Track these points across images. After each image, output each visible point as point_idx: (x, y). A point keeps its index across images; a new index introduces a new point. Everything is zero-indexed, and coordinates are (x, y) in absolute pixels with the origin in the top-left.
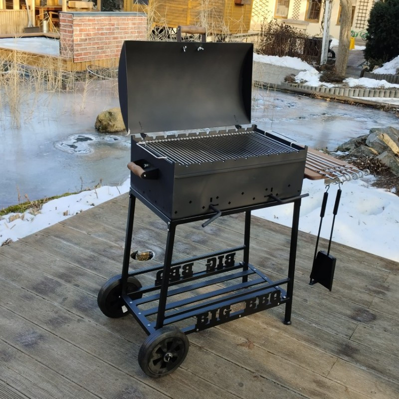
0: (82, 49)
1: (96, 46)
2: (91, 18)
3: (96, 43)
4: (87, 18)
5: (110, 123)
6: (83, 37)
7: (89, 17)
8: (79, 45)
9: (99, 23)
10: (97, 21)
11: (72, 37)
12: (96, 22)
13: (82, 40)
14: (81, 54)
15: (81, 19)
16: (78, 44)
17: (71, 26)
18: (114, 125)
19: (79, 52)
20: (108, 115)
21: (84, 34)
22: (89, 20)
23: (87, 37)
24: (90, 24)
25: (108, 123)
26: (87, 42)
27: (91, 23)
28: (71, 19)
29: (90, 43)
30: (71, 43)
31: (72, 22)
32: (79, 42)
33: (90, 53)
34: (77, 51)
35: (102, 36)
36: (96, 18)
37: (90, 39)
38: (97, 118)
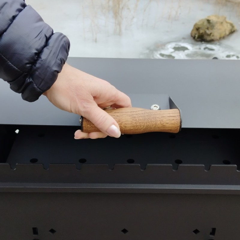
38: (195, 26)
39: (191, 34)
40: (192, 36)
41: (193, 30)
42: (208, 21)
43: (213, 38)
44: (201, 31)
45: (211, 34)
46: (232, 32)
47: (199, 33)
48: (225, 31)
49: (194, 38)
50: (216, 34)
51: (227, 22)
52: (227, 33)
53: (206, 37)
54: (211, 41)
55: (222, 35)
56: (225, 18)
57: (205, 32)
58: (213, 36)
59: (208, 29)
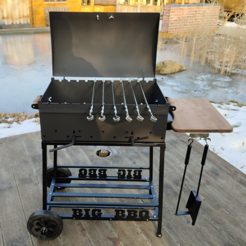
0: (174, 26)
1: (183, 24)
3: (184, 22)
4: (179, 8)
5: (162, 69)
6: (176, 19)
8: (172, 23)
9: (186, 11)
10: (186, 9)
11: (168, 19)
13: (174, 21)
14: (172, 29)
15: (175, 9)
17: (169, 13)
18: (164, 70)
19: (172, 27)
21: (177, 17)
22: (181, 9)
23: (178, 19)
24: (181, 11)
25: (161, 69)
26: (178, 21)
28: (169, 9)
29: (179, 22)
30: (168, 22)
31: (169, 10)
32: (172, 22)
33: (179, 28)
34: (171, 26)
35: (188, 18)
36: (185, 8)
37: (179, 20)
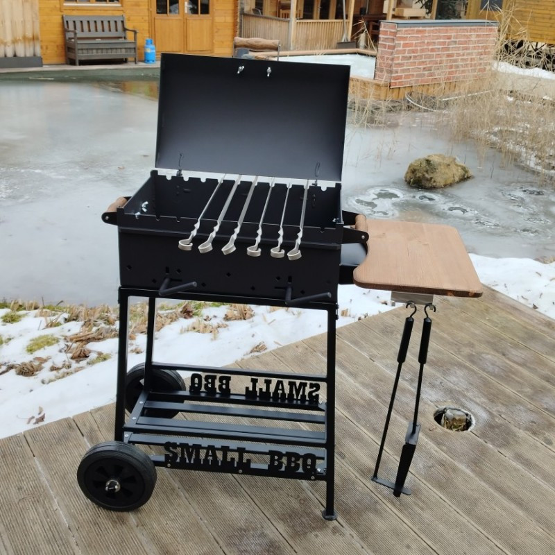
0: (403, 71)
1: (422, 67)
2: (421, 28)
3: (423, 62)
4: (416, 29)
6: (406, 55)
7: (419, 27)
9: (429, 36)
10: (428, 33)
11: (392, 54)
12: (427, 35)
13: (404, 58)
14: (400, 77)
16: (399, 64)
17: (393, 40)
19: (399, 74)
20: (424, 164)
21: (409, 50)
23: (412, 55)
26: (411, 61)
27: (420, 35)
28: (394, 31)
29: (415, 62)
30: (390, 62)
31: (394, 34)
33: (413, 75)
34: (397, 72)
35: (432, 53)
37: (415, 57)
38: (410, 167)
39: (406, 178)
40: (406, 181)
41: (407, 173)
42: (428, 162)
43: (435, 184)
44: (419, 175)
45: (431, 178)
46: (465, 178)
47: (415, 177)
48: (454, 177)
49: (409, 183)
50: (439, 179)
51: (457, 165)
52: (457, 179)
53: (424, 183)
54: (432, 189)
55: (449, 182)
56: (455, 159)
57: (424, 175)
58: (434, 182)
59: (427, 172)
